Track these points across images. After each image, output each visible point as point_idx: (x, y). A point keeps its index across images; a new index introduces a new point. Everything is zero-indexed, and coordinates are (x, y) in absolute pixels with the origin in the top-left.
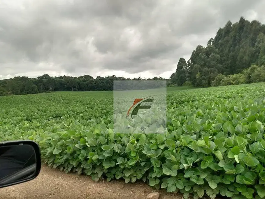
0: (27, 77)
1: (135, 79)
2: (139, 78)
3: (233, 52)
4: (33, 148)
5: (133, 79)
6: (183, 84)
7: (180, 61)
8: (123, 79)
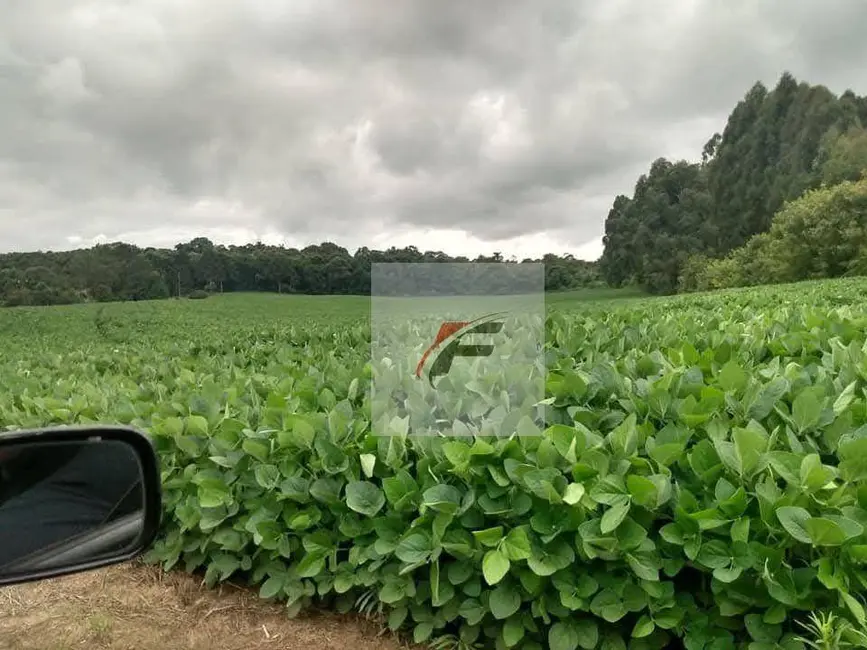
0: (134, 247)
1: (481, 259)
2: (494, 258)
3: (757, 184)
4: (134, 452)
5: (477, 258)
6: (624, 281)
7: (615, 205)
8: (442, 259)
